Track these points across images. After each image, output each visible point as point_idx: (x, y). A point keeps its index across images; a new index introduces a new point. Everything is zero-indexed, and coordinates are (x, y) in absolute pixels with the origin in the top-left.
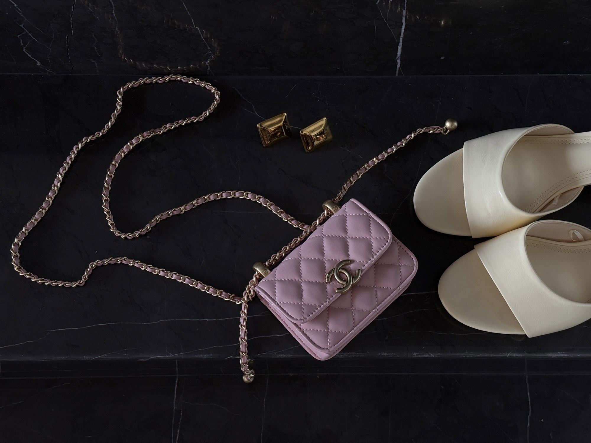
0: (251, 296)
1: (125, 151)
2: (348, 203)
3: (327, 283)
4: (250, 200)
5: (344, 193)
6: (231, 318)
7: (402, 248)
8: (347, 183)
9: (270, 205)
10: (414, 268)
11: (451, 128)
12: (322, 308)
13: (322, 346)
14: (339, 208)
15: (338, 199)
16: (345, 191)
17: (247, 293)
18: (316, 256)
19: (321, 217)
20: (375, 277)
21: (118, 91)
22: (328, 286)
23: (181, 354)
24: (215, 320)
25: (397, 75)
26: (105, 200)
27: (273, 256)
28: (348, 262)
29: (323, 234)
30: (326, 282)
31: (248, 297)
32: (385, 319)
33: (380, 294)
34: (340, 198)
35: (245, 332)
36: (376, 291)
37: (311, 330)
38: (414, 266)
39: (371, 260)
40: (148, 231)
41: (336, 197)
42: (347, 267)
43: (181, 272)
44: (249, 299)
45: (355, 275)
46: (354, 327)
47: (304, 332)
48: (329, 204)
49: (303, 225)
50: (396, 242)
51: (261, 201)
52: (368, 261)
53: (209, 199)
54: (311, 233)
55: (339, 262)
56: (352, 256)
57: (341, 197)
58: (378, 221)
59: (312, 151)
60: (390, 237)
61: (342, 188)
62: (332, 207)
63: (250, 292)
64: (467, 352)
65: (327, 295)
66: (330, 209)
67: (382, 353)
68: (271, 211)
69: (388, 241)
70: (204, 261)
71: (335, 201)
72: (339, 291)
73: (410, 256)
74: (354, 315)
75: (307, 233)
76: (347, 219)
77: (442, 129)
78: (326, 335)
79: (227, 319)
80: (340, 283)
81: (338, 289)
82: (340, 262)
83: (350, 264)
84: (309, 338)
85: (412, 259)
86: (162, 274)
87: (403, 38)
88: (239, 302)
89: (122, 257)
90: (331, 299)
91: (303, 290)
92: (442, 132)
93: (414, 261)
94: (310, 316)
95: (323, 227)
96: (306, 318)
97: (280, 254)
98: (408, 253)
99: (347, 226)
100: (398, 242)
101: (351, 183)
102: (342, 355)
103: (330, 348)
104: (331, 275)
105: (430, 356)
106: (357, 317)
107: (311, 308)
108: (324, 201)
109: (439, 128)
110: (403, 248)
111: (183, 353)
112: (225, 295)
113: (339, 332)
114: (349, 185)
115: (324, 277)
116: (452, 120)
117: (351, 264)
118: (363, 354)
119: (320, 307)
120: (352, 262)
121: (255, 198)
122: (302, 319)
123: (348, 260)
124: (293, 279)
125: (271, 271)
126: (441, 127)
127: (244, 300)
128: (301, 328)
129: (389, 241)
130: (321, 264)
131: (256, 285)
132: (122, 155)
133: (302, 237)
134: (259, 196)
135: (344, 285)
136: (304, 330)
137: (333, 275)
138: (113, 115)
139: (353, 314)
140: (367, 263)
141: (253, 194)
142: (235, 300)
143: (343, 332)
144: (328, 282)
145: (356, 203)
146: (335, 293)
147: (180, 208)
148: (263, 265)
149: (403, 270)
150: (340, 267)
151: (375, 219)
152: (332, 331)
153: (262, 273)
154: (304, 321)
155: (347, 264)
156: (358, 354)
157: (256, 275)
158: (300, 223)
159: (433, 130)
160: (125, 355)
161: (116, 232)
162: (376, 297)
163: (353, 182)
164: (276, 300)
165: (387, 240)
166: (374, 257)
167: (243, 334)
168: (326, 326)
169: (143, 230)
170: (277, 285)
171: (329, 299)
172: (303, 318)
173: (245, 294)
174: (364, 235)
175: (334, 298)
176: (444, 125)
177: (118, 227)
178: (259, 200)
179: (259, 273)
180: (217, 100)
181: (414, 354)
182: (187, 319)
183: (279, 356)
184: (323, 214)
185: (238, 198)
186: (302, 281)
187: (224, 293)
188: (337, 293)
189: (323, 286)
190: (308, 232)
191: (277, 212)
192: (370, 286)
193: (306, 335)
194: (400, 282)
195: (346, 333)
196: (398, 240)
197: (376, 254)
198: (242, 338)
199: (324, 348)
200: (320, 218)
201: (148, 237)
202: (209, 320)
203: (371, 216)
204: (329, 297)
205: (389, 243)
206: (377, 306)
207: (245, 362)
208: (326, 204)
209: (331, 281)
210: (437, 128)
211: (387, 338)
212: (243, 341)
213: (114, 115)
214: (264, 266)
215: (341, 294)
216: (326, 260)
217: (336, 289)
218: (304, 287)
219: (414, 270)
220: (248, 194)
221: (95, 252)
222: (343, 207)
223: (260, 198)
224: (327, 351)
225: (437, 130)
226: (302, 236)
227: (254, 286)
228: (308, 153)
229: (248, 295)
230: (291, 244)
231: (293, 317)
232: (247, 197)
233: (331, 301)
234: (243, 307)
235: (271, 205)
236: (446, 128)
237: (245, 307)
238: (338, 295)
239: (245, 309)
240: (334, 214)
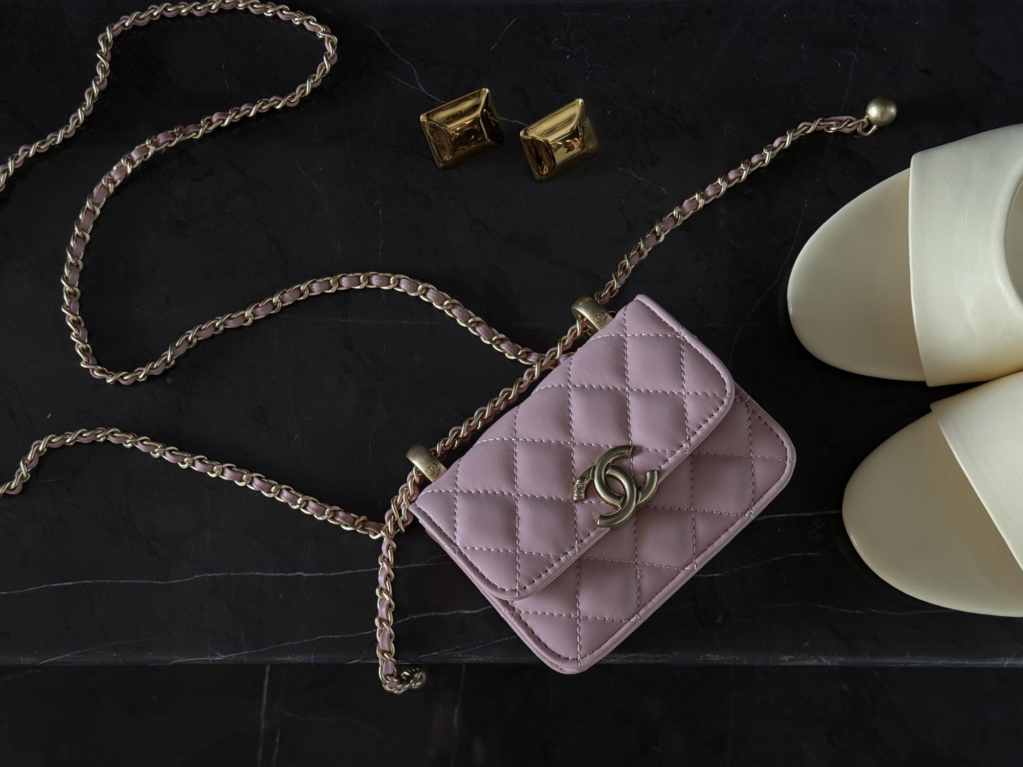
0: (403, 522)
1: (116, 177)
2: (631, 306)
3: (576, 502)
4: (405, 293)
5: (623, 280)
6: (358, 571)
7: (757, 417)
8: (631, 254)
9: (449, 307)
10: (786, 465)
11: (879, 120)
12: (564, 564)
13: (563, 654)
14: (609, 317)
15: (609, 294)
16: (627, 273)
17: (393, 514)
18: (552, 436)
19: (568, 339)
20: (692, 487)
21: (101, 37)
22: (580, 511)
23: (243, 655)
24: (321, 574)
26: (69, 294)
27: (454, 432)
28: (626, 452)
29: (569, 381)
30: (575, 499)
31: (396, 525)
32: (716, 575)
33: (702, 528)
34: (612, 291)
35: (390, 606)
36: (693, 519)
37: (536, 613)
38: (786, 460)
39: (682, 446)
40: (167, 368)
41: (603, 289)
42: (625, 463)
43: (245, 464)
44: (398, 528)
45: (645, 482)
46: (640, 607)
47: (520, 618)
48: (586, 308)
49: (528, 354)
50: (744, 403)
51: (431, 296)
52: (675, 449)
53: (311, 291)
54: (544, 374)
55: (607, 450)
56: (637, 436)
57: (616, 290)
58: (700, 352)
59: (550, 178)
60: (728, 391)
61: (619, 267)
62: (593, 313)
63: (400, 514)
64: (908, 657)
65: (576, 531)
66: (587, 320)
67: (708, 655)
68: (454, 320)
69: (723, 402)
70: (297, 436)
71: (600, 298)
72: (605, 521)
73: (778, 436)
74: (641, 577)
75: (534, 376)
76: (627, 346)
77: (858, 124)
78: (572, 627)
79: (349, 572)
80: (607, 502)
81: (602, 517)
82: (608, 452)
83: (632, 456)
84: (533, 633)
85: (783, 442)
86: (198, 467)
88: (375, 534)
89: (108, 428)
90: (585, 541)
91: (519, 519)
92: (859, 130)
93: (786, 449)
94: (534, 582)
95: (571, 363)
96: (525, 588)
97: (469, 427)
98: (771, 429)
99: (626, 361)
100: (748, 401)
101: (641, 255)
103: (582, 658)
104: (587, 482)
105: (821, 664)
106: (647, 583)
107: (539, 564)
108: (574, 300)
109: (851, 121)
110: (760, 417)
111: (247, 652)
112: (344, 519)
113: (605, 619)
114: (636, 260)
115: (569, 486)
116: (884, 100)
117: (636, 455)
118: (663, 657)
119: (560, 560)
120: (636, 450)
121: (416, 290)
122: (515, 591)
123: (628, 447)
124: (496, 491)
125: (448, 467)
126: (858, 118)
127: (387, 531)
128: (514, 608)
129: (725, 401)
130: (564, 456)
131: (414, 498)
132: (108, 188)
133: (521, 387)
134: (426, 285)
135: (616, 507)
136: (521, 612)
137: (592, 481)
138: (89, 93)
139: (639, 577)
140: (672, 455)
141: (412, 280)
142: (367, 531)
143: (613, 621)
144: (580, 500)
145: (650, 307)
146: (594, 526)
147: (242, 313)
148: (430, 453)
149: (761, 472)
150: (609, 464)
151: (694, 346)
152: (587, 618)
153: (427, 472)
154: (519, 594)
155: (625, 457)
156: (651, 656)
157: (413, 476)
158: (520, 347)
159: (837, 125)
160: (114, 655)
161: (93, 370)
162: (694, 536)
163: (646, 253)
164: (455, 541)
165: (722, 398)
166: (689, 440)
167: (384, 610)
168: (573, 603)
169: (155, 366)
170: (460, 505)
171: (582, 541)
172: (517, 587)
173: (389, 518)
174: (667, 386)
175: (592, 539)
176: (863, 112)
177: (98, 357)
178: (425, 295)
179: (418, 472)
180: (331, 55)
181: (783, 659)
182: (258, 573)
183: (469, 659)
184: (572, 331)
185: (378, 289)
186: (518, 495)
187: (341, 514)
188: (600, 526)
189: (566, 510)
190: (536, 374)
191: (466, 322)
192: (679, 509)
193: (526, 624)
194: (753, 500)
195: (621, 621)
196: (749, 397)
197: (696, 433)
198: (381, 620)
199: (568, 659)
200: (564, 341)
201: (169, 380)
202: (307, 575)
203: (684, 338)
204: (582, 537)
205: (726, 407)
206: (696, 558)
207: (390, 673)
208: (578, 306)
209: (586, 497)
210: (846, 120)
212: (383, 626)
213: (91, 93)
214: (431, 455)
215: (609, 529)
216: (574, 445)
217: (597, 516)
218: (523, 510)
219: (787, 471)
220: (399, 279)
221: (48, 415)
222: (620, 315)
223: (427, 289)
224: (575, 665)
225: (846, 126)
226: (521, 383)
227: (409, 500)
228: (541, 181)
229: (396, 520)
230: (495, 402)
231: (495, 584)
232: (398, 286)
233: (585, 546)
234: (384, 548)
235: (454, 305)
236: (868, 120)
237: (388, 548)
238: (601, 532)
239: (389, 551)
240: (598, 331)
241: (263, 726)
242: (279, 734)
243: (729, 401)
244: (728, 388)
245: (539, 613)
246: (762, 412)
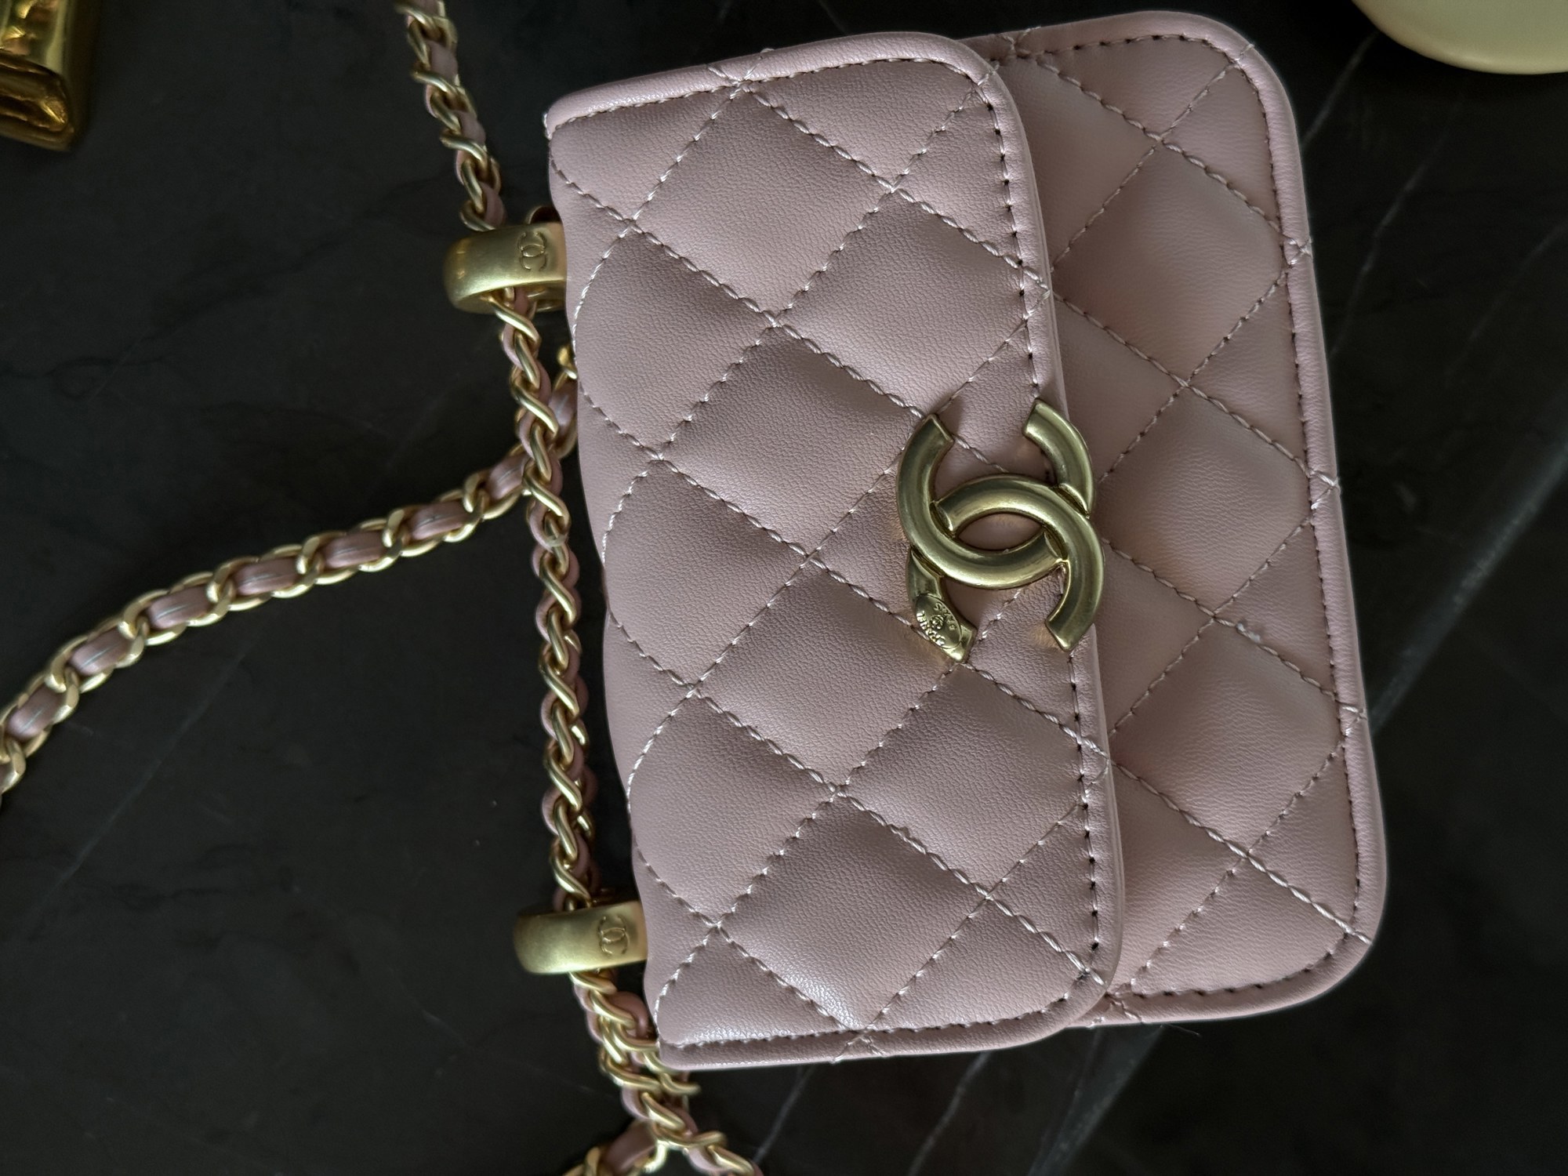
2: (561, 156)
3: (966, 659)
4: (116, 675)
5: (475, 128)
7: (1071, 53)
8: (425, 60)
9: (231, 592)
10: (1243, 72)
12: (1105, 808)
13: (1308, 960)
14: (547, 230)
15: (488, 189)
16: (463, 107)
19: (524, 367)
20: (1127, 344)
22: (997, 666)
27: (555, 816)
28: (933, 440)
29: (642, 448)
30: (958, 656)
33: (1247, 394)
34: (484, 175)
36: (1209, 399)
37: (1160, 950)
38: (1231, 62)
39: (1022, 293)
41: (462, 194)
42: (957, 465)
45: (1043, 452)
46: (1328, 685)
47: (1142, 996)
48: (481, 267)
49: (484, 486)
50: (1014, 57)
52: (1016, 317)
54: (571, 491)
55: (891, 488)
56: (913, 385)
57: (489, 163)
58: (815, 68)
59: (83, 111)
60: (970, 73)
61: (435, 114)
62: (507, 261)
65: (1041, 713)
66: (516, 289)
68: (271, 603)
69: (990, 107)
71: (482, 216)
72: (1071, 625)
73: (1156, 37)
74: (1260, 631)
75: (557, 519)
76: (662, 239)
78: (1259, 890)
80: (1025, 585)
81: (1056, 624)
82: (900, 488)
83: (953, 434)
84: (1201, 993)
85: (1182, 38)
90: (1083, 708)
91: (906, 830)
93: (1204, 42)
94: (1095, 913)
95: (599, 411)
96: (1095, 946)
97: (568, 770)
98: (1128, 41)
99: (700, 273)
100: (1017, 45)
101: (441, 38)
103: (1352, 922)
104: (936, 597)
106: (1282, 628)
108: (438, 283)
110: (1077, 48)
113: (1298, 796)
114: (445, 58)
115: (920, 653)
117: (957, 428)
119: (1086, 806)
120: (947, 414)
121: (125, 644)
122: (1084, 976)
123: (923, 430)
124: (788, 835)
125: (629, 892)
127: (667, 1134)
129: (991, 98)
131: (643, 1023)
133: (563, 569)
134: (132, 609)
135: (1057, 570)
136: (1129, 986)
137: (945, 580)
139: (1257, 638)
140: (1026, 336)
141: (93, 635)
143: (1315, 779)
144: (968, 646)
145: (602, 107)
146: (1063, 660)
149: (1216, 147)
150: (932, 507)
152: (1265, 836)
153: (607, 956)
154: (1101, 974)
157: (589, 991)
158: (454, 494)
162: (1252, 427)
163: (445, 23)
164: (841, 1028)
165: (978, 101)
166: (1020, 262)
170: (755, 947)
171: (1077, 717)
172: (1078, 964)
173: (642, 1105)
175: (1092, 688)
178: (155, 631)
184: (515, 345)
185: (56, 731)
186: (843, 788)
188: (1074, 645)
189: (970, 698)
190: (558, 512)
191: (299, 579)
192: (1159, 414)
193: (1169, 994)
194: (1266, 218)
195: (1331, 758)
196: (1009, 36)
197: (1014, 234)
199: (1328, 956)
200: (526, 382)
203: (750, 83)
204: (1066, 711)
205: (1007, 109)
206: (1306, 462)
208: (461, 285)
209: (973, 625)
211: (1409, 499)
215: (1093, 627)
216: (817, 555)
217: (1042, 636)
219: (1259, 82)
220: (68, 664)
222: (562, 199)
223: (144, 614)
226: (554, 562)
227: (639, 1037)
228: (76, 142)
230: (554, 661)
231: (1029, 1010)
232: (84, 678)
233: (1095, 720)
234: (699, 1162)
235: (234, 578)
237: (710, 1157)
238: (1088, 652)
239: (718, 1158)
240: (564, 283)
243: (997, 90)
244: (962, 68)
245: (1166, 944)
246: (1070, 31)
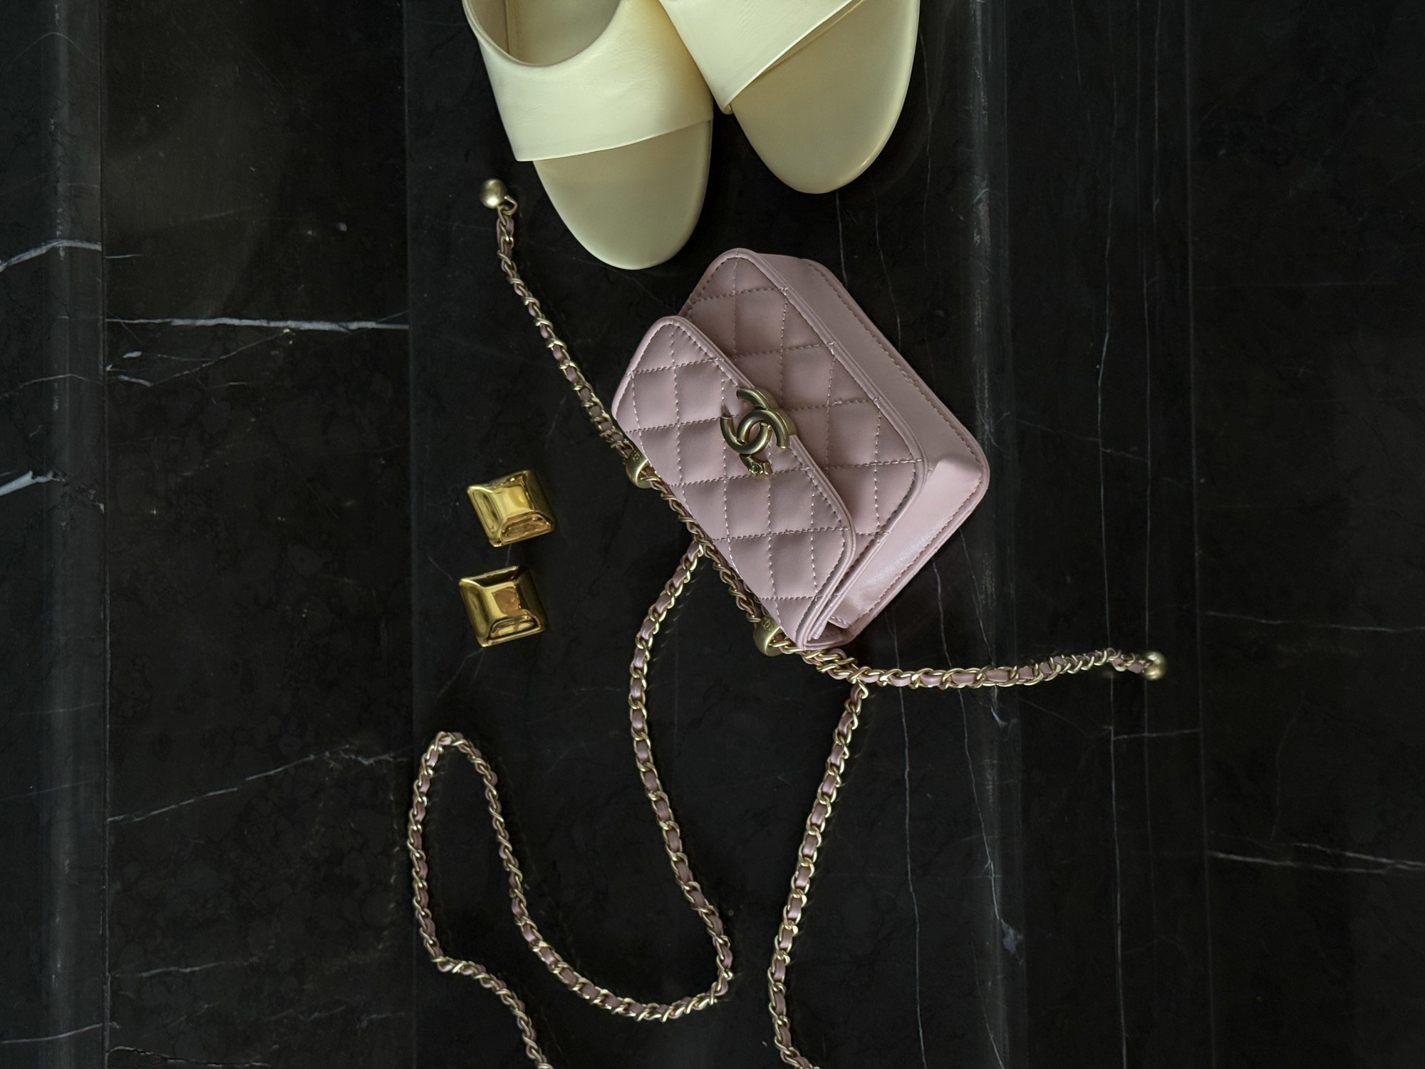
0: (841, 659)
1: (552, 959)
2: (623, 426)
4: (648, 663)
6: (903, 711)
7: (704, 291)
9: (656, 615)
10: (742, 258)
11: (499, 194)
12: (821, 481)
13: (911, 479)
17: (832, 669)
18: (720, 498)
19: (660, 489)
20: (763, 354)
21: (440, 968)
22: (777, 467)
23: (987, 839)
24: (907, 751)
25: (406, 327)
26: (651, 1013)
28: (726, 422)
31: (844, 668)
32: (899, 320)
33: (797, 340)
35: (926, 674)
36: (790, 349)
37: (877, 509)
38: (738, 258)
39: (717, 365)
40: (717, 914)
41: (622, 456)
42: (736, 423)
43: (798, 835)
44: (850, 664)
47: (884, 526)
48: (633, 473)
50: (693, 305)
51: (647, 635)
52: (720, 373)
53: (648, 760)
55: (726, 444)
56: (713, 413)
58: (642, 354)
62: (636, 467)
63: (832, 662)
64: (971, 107)
65: (794, 470)
66: (642, 471)
67: (976, 323)
68: (669, 611)
69: (679, 327)
70: (779, 777)
71: (627, 459)
72: (782, 442)
73: (717, 269)
74: (841, 400)
76: (646, 428)
77: (503, 214)
78: (886, 469)
79: (904, 720)
80: (767, 439)
81: (779, 444)
82: (727, 441)
83: (729, 416)
85: (722, 263)
86: (804, 883)
87: (269, 319)
88: (862, 691)
89: (767, 981)
90: (802, 460)
91: (787, 530)
92: (510, 213)
93: (728, 259)
94: (834, 513)
96: (840, 521)
98: (712, 276)
99: (658, 428)
102: (983, 425)
103: (913, 459)
104: (751, 461)
105: (984, 200)
106: (845, 394)
107: (821, 508)
108: (630, 485)
109: (501, 222)
111: (984, 835)
112: (844, 725)
113: (877, 436)
116: (480, 192)
117: (729, 413)
118: (980, 371)
119: (817, 485)
120: (725, 413)
121: (644, 651)
122: (844, 531)
124: (768, 557)
125: (766, 611)
126: (497, 217)
128: (877, 533)
129: (677, 325)
130: (736, 486)
132: (563, 969)
134: (636, 641)
135: (770, 431)
136: (879, 526)
137: (751, 455)
138: (485, 982)
139: (841, 402)
140: (726, 376)
141: (634, 655)
142: (858, 699)
143: (879, 427)
144: (769, 468)
145: (618, 409)
146: (788, 451)
147: (664, 833)
148: (759, 629)
149: (746, 284)
150: (736, 439)
151: (639, 360)
152: (877, 454)
153: (773, 632)
154: (846, 527)
155: (730, 423)
156: (979, 386)
157: (783, 646)
159: (504, 235)
160: (990, 984)
161: (716, 992)
165: (675, 328)
166: (712, 358)
167: (932, 680)
168: (865, 469)
169: (711, 926)
170: (783, 595)
171: (802, 463)
172: (840, 530)
173: (838, 674)
174: (671, 383)
175: (799, 453)
176: (493, 211)
177: (704, 987)
178: (647, 642)
179: (775, 641)
180: (454, 738)
181: (979, 241)
182: (907, 821)
183: (988, 585)
185: (646, 691)
186: (770, 533)
187: (840, 727)
188: (787, 444)
189: (780, 480)
191: (671, 598)
192: (781, 364)
193: (888, 519)
196: (688, 301)
197: (706, 353)
198: (942, 683)
199: (915, 473)
200: (663, 493)
201: (731, 913)
202: (907, 766)
203: (633, 371)
204: (797, 464)
205: (684, 324)
206: (824, 343)
207: (1006, 674)
209: (765, 461)
210: (501, 229)
211: (941, 313)
212: (946, 680)
213: (486, 981)
216: (726, 477)
217: (780, 450)
218: (780, 528)
219: (745, 257)
220: (635, 669)
221: (764, 1045)
222: (631, 439)
223: (641, 639)
224: (920, 466)
225: (505, 226)
229: (838, 667)
231: (840, 553)
232: (642, 670)
233: (807, 460)
234: (871, 680)
235: (655, 611)
236: (500, 204)
238: (793, 445)
239: (870, 674)
240: (646, 460)
241: (1289, 863)
242: (1298, 844)
243: (676, 321)
244: (668, 323)
245: (876, 506)
246: (699, 287)
